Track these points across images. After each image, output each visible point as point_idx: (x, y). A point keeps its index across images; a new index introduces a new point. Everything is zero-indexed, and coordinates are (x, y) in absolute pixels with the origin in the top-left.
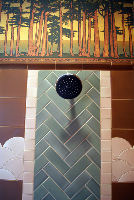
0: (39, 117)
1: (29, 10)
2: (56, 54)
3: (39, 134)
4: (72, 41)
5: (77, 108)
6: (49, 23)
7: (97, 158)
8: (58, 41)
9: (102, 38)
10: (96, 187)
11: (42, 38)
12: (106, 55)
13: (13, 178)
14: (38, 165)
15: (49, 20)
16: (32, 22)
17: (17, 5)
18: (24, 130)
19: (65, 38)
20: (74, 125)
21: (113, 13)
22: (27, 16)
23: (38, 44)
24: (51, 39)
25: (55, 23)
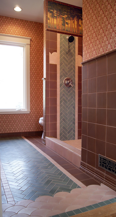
0: (61, 47)
1: (56, 13)
2: (64, 30)
3: (61, 52)
4: (68, 26)
5: (70, 46)
6: (62, 19)
7: (74, 60)
8: (65, 26)
9: (76, 27)
10: (74, 67)
11: (60, 24)
12: (77, 32)
13: (55, 64)
14: (61, 60)
15: (62, 18)
16: (57, 18)
17: (52, 11)
18: (57, 50)
19: (66, 25)
20: (69, 51)
21: (79, 19)
22: (56, 15)
23: (59, 26)
24: (63, 24)
25: (64, 20)
